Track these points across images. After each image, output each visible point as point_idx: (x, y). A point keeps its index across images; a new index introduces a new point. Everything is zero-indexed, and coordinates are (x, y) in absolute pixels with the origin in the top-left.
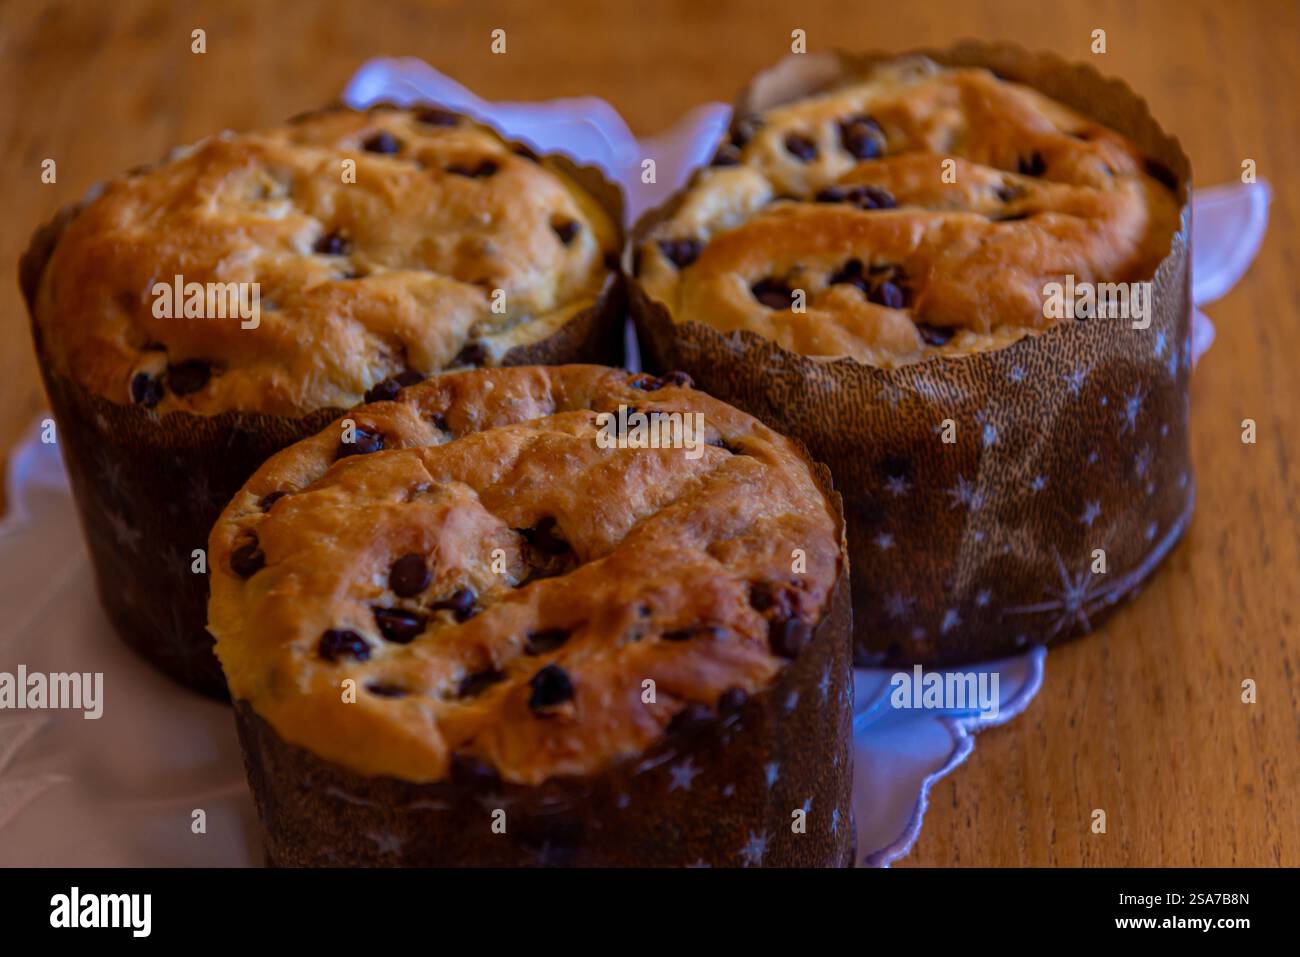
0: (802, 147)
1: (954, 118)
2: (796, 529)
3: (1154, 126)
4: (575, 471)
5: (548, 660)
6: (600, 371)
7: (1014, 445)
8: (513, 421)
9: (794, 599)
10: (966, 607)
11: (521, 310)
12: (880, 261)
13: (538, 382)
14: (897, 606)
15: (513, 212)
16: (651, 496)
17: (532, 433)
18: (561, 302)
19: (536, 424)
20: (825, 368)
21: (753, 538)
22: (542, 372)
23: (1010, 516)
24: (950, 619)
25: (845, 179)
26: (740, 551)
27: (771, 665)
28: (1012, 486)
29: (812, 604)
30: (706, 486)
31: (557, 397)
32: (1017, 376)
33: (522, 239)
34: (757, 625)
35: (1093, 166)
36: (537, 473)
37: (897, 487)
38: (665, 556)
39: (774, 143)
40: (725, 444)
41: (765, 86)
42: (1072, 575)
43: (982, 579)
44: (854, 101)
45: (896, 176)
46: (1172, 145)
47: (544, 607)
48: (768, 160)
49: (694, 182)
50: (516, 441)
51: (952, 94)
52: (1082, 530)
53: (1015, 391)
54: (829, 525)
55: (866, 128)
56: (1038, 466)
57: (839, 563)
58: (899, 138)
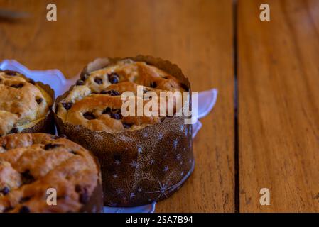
0: (99, 80)
1: (136, 73)
2: (88, 172)
3: (183, 75)
4: (35, 159)
5: (24, 204)
6: (44, 134)
7: (146, 152)
8: (22, 147)
9: (85, 189)
10: (136, 192)
11: (27, 120)
12: (114, 108)
13: (29, 137)
14: (119, 192)
15: (26, 96)
16: (53, 165)
17: (26, 150)
18: (37, 118)
19: (27, 147)
20: (99, 134)
21: (77, 175)
22: (30, 135)
23: (146, 170)
24: (132, 195)
25: (108, 88)
26: (73, 178)
27: (79, 205)
28: (146, 162)
29: (90, 191)
30: (67, 162)
31: (33, 140)
32: (146, 135)
33: (28, 102)
34: (76, 196)
35: (168, 85)
36: (25, 159)
37: (118, 163)
38: (54, 179)
39: (92, 79)
40: (73, 152)
41: (90, 66)
42: (162, 184)
43: (140, 185)
44: (112, 70)
45: (120, 88)
46: (186, 80)
47: (25, 192)
48: (90, 84)
49: (72, 89)
50: (21, 151)
51: (136, 68)
52: (164, 173)
53: (145, 139)
54: (97, 172)
55: (114, 76)
56: (152, 157)
57: (98, 181)
58: (122, 78)
